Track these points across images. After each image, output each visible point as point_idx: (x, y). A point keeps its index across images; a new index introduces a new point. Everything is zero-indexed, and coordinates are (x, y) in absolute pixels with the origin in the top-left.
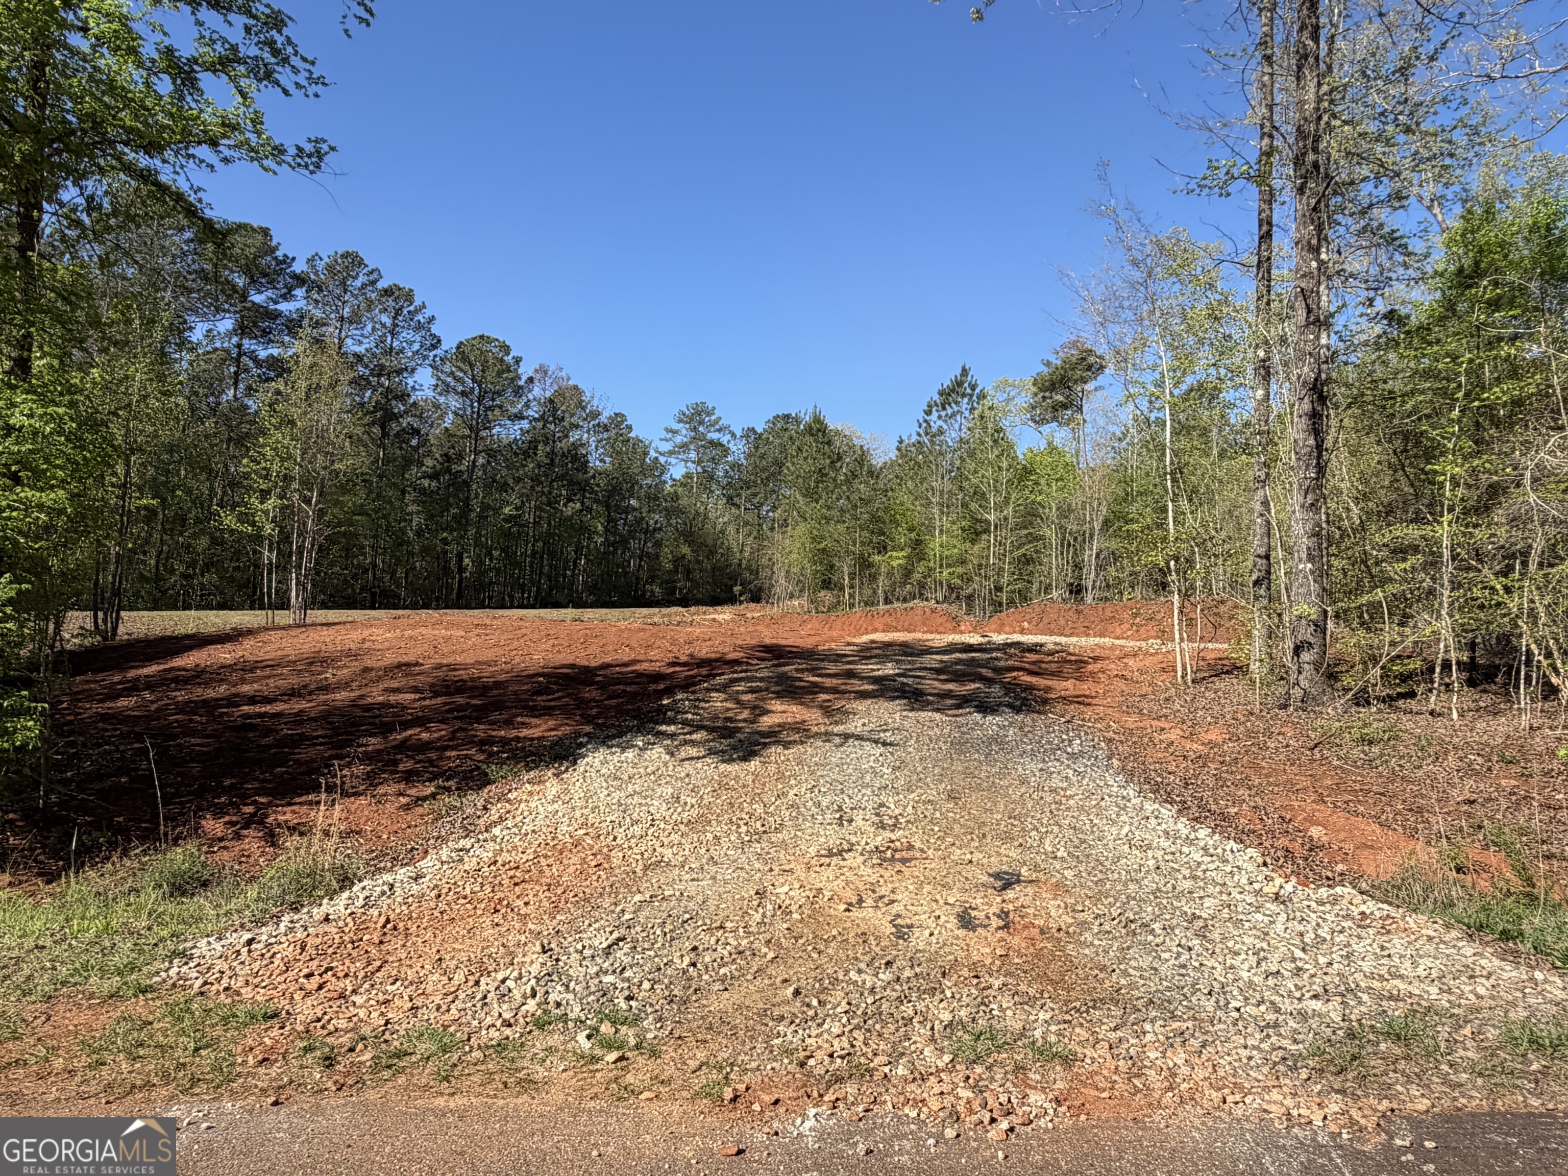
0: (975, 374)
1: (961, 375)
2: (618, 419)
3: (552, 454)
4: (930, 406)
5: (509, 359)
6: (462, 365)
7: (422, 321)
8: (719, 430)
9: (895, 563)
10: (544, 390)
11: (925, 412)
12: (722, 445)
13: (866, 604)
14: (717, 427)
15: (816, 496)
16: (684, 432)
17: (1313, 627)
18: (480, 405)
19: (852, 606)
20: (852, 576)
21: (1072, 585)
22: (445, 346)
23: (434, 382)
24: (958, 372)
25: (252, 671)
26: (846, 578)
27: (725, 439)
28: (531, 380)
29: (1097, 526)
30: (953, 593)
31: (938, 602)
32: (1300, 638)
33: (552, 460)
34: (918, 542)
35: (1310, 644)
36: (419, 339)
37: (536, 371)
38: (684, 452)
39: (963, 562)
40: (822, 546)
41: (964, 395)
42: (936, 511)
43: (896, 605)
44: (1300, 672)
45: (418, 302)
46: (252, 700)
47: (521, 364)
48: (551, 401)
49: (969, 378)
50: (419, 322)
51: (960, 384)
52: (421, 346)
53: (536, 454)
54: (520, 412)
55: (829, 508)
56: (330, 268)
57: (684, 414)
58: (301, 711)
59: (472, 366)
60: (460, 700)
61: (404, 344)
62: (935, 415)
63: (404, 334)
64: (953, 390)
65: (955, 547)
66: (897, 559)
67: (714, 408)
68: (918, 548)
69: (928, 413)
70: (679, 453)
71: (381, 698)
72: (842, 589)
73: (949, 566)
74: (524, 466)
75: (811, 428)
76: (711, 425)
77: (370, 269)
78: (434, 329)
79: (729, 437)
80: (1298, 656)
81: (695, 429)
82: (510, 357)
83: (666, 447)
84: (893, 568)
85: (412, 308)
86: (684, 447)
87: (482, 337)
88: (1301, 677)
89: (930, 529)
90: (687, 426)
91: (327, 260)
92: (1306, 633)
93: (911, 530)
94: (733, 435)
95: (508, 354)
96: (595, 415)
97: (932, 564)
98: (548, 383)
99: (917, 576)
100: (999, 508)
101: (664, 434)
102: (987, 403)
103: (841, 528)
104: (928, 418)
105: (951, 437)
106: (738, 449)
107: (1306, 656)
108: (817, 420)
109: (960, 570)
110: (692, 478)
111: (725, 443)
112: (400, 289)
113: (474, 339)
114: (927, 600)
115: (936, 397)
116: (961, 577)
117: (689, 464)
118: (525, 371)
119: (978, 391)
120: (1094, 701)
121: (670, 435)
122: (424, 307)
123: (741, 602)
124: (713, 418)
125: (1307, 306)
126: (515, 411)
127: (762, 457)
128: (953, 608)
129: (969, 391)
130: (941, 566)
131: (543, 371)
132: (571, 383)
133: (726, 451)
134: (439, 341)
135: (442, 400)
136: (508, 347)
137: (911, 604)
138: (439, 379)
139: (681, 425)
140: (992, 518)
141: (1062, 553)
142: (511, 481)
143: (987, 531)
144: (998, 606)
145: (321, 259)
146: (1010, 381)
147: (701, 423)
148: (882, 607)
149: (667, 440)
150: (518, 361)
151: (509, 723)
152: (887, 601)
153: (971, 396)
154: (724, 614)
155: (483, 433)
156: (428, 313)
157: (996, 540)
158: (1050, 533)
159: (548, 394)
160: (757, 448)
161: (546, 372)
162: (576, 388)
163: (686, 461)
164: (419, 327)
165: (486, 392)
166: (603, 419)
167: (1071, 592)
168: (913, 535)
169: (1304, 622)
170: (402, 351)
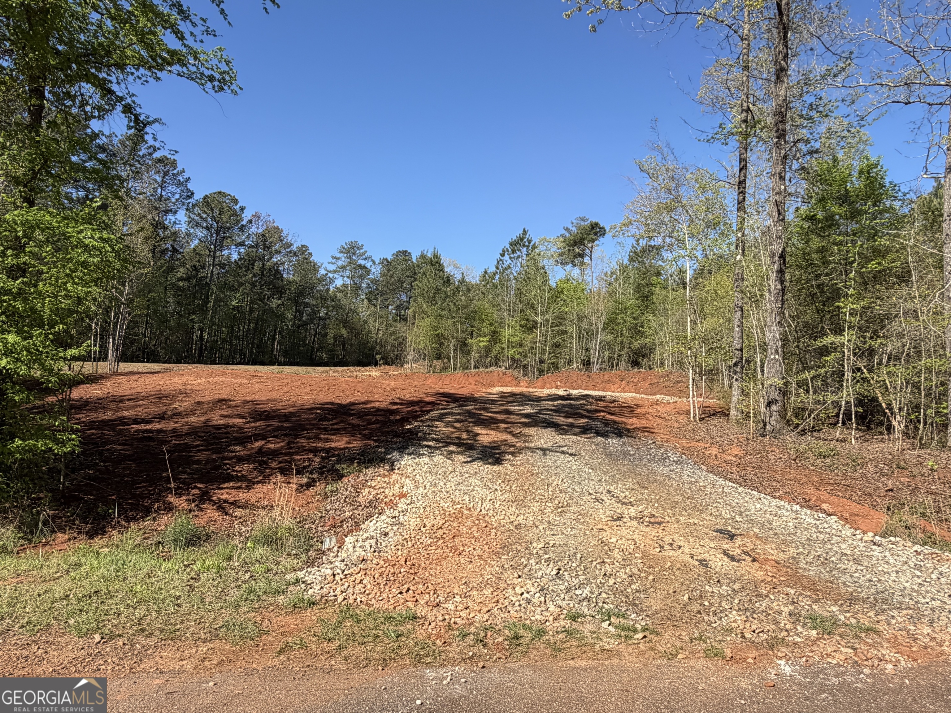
0: (531, 234)
1: (523, 234)
2: (303, 249)
3: (263, 269)
4: (503, 251)
5: (237, 207)
6: (206, 209)
7: (182, 180)
8: (365, 259)
9: (482, 345)
10: (258, 228)
11: (501, 255)
12: (366, 268)
13: (464, 369)
14: (364, 257)
15: (434, 302)
16: (343, 259)
17: (778, 391)
18: (217, 235)
19: (455, 369)
20: (455, 350)
21: (584, 360)
22: (196, 197)
23: (187, 219)
24: (521, 232)
25: (121, 401)
26: (452, 352)
27: (368, 264)
28: (250, 221)
29: (600, 326)
30: (515, 363)
31: (506, 368)
32: (771, 397)
33: (263, 272)
34: (494, 332)
35: (776, 400)
36: (179, 192)
37: (253, 216)
38: (343, 271)
39: (521, 345)
40: (437, 333)
41: (524, 246)
42: (506, 314)
43: (482, 369)
44: (771, 417)
45: (179, 168)
46: (136, 421)
47: (245, 211)
48: (263, 236)
49: (527, 236)
50: (179, 180)
51: (522, 239)
52: (181, 197)
53: (253, 268)
54: (244, 242)
55: (443, 310)
56: (122, 143)
57: (344, 248)
58: (174, 429)
59: (212, 210)
60: (275, 423)
61: (169, 194)
62: (507, 257)
63: (170, 188)
64: (518, 243)
65: (517, 336)
66: (484, 342)
67: (362, 245)
68: (495, 336)
69: (503, 255)
70: (340, 271)
71: (222, 421)
72: (449, 359)
73: (513, 347)
74: (246, 275)
75: (432, 261)
76: (361, 255)
77: (149, 145)
78: (190, 186)
79: (371, 263)
80: (770, 407)
81: (350, 258)
82: (238, 206)
83: (332, 267)
84: (480, 347)
85: (175, 172)
86: (343, 268)
87: (220, 193)
88: (772, 419)
89: (501, 324)
90: (345, 255)
91: (120, 137)
92: (775, 395)
93: (491, 324)
94: (374, 262)
95: (236, 205)
96: (290, 245)
97: (503, 346)
98: (260, 224)
99: (494, 353)
100: (542, 313)
101: (331, 260)
102: (537, 251)
103: (450, 322)
104: (502, 258)
105: (516, 269)
106: (376, 271)
107: (774, 408)
108: (436, 256)
109: (520, 350)
110: (347, 287)
111: (369, 267)
112: (168, 159)
113: (215, 193)
114: (500, 367)
115: (508, 246)
116: (520, 354)
117: (345, 279)
118: (247, 216)
119: (532, 244)
120: (656, 431)
121: (335, 260)
122: (184, 172)
123: (380, 365)
124: (361, 251)
125: (779, 210)
126: (239, 240)
127: (391, 276)
128: (516, 372)
129: (527, 244)
130: (508, 347)
131: (257, 216)
132: (275, 225)
133: (368, 272)
134: (193, 194)
135: (192, 231)
136: (237, 200)
137: (490, 369)
138: (190, 217)
139: (342, 254)
140: (539, 319)
141: (579, 342)
142: (236, 285)
143: (536, 327)
144: (541, 372)
145: (116, 136)
146: (548, 239)
147: (354, 254)
148: (473, 370)
149: (332, 263)
150: (242, 209)
151: (317, 438)
152: (476, 367)
153: (528, 246)
154: (374, 372)
155: (218, 253)
156: (186, 175)
157: (540, 332)
158: (572, 330)
159: (260, 231)
160: (389, 270)
161: (259, 217)
162: (278, 228)
163: (343, 277)
164: (180, 184)
165: (221, 228)
166: (294, 248)
167: (584, 365)
168: (493, 328)
169: (773, 388)
170: (168, 199)
